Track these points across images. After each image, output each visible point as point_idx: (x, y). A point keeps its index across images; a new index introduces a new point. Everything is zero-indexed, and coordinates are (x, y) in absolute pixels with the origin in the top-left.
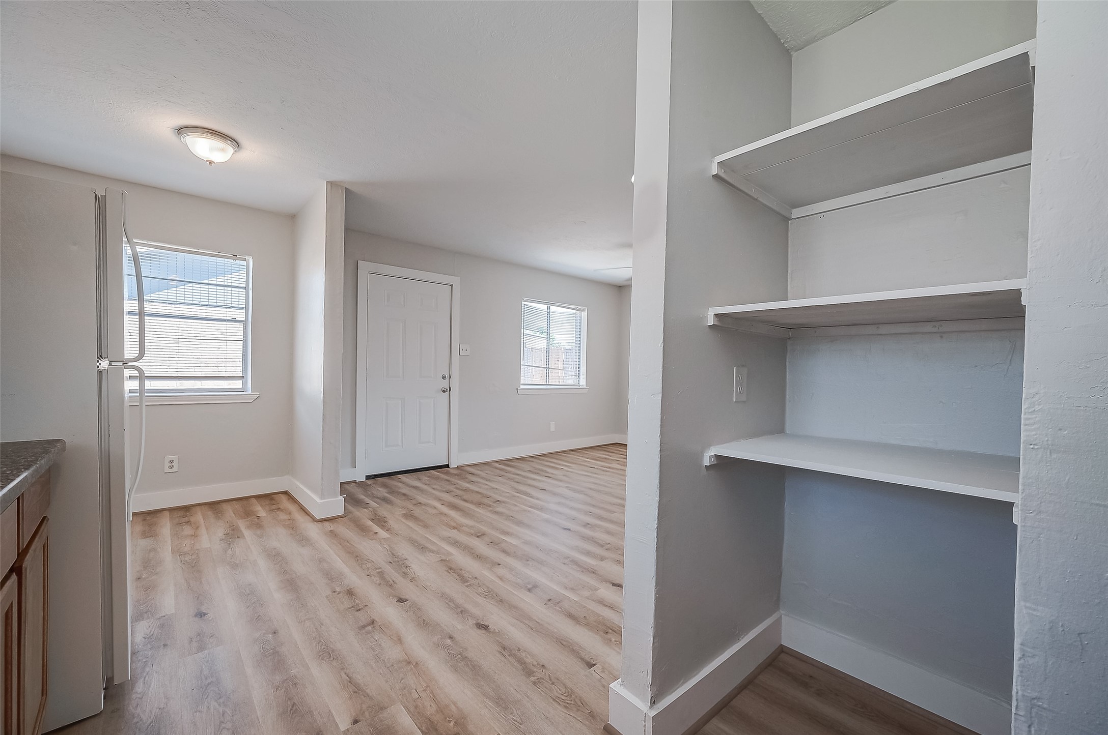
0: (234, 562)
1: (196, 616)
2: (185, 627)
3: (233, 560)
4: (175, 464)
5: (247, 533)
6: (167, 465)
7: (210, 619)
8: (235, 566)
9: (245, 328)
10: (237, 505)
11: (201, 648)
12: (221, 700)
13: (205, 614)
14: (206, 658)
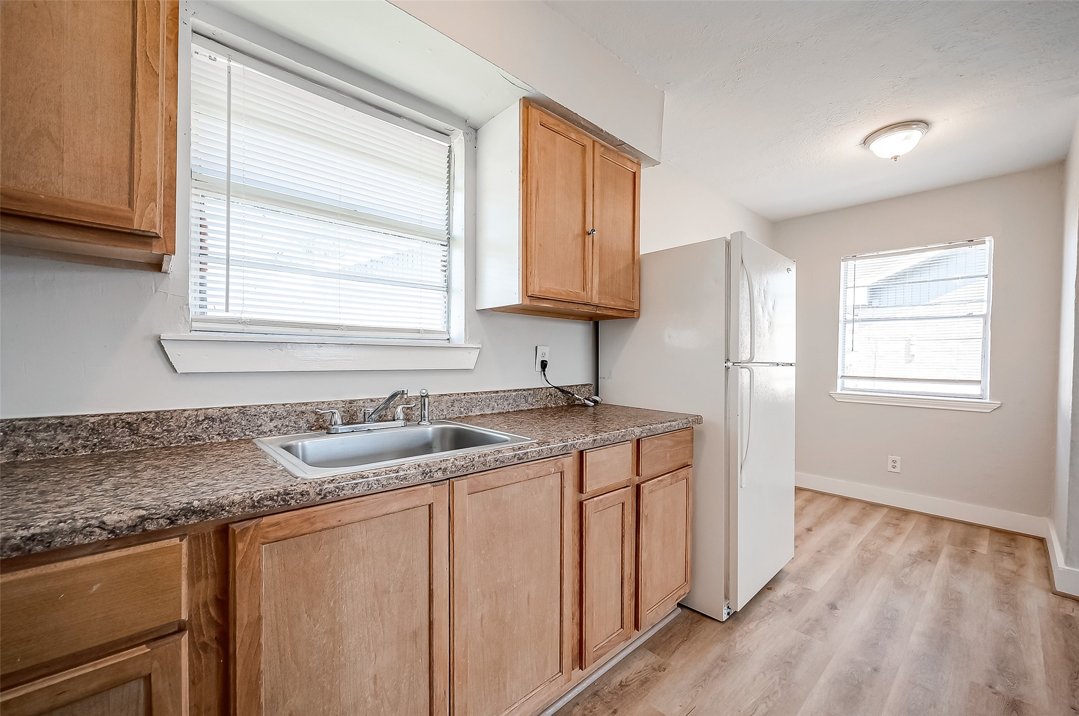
0: (902, 581)
1: (828, 605)
2: (813, 607)
3: (903, 579)
4: (898, 465)
5: (943, 561)
6: (890, 464)
7: (836, 615)
8: (900, 585)
9: (985, 323)
10: (960, 529)
11: (808, 632)
12: (783, 682)
13: (836, 608)
14: (804, 641)
